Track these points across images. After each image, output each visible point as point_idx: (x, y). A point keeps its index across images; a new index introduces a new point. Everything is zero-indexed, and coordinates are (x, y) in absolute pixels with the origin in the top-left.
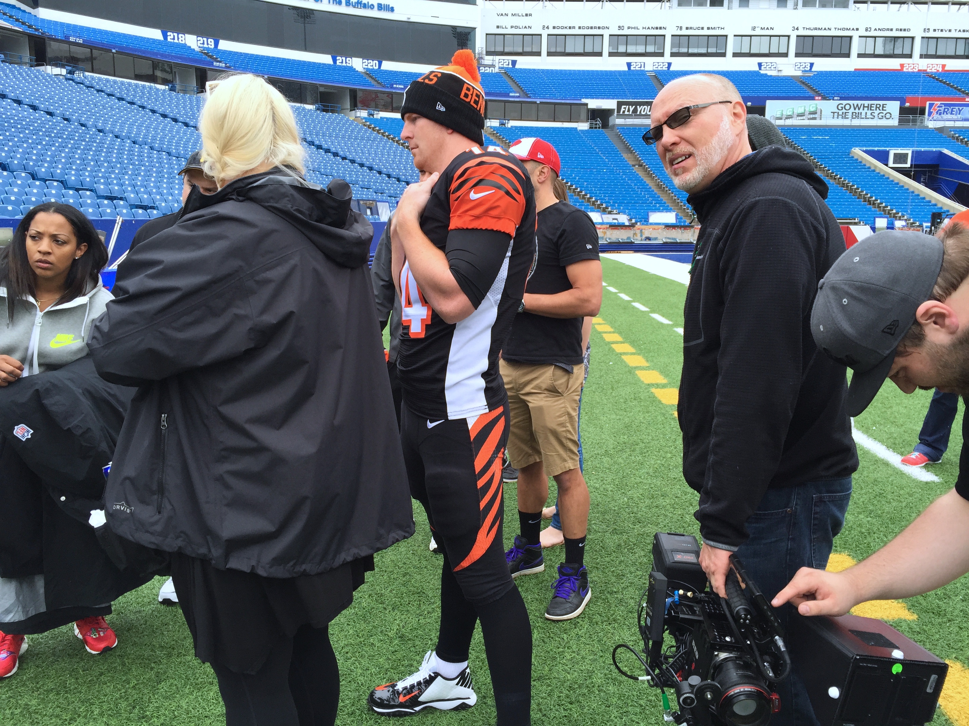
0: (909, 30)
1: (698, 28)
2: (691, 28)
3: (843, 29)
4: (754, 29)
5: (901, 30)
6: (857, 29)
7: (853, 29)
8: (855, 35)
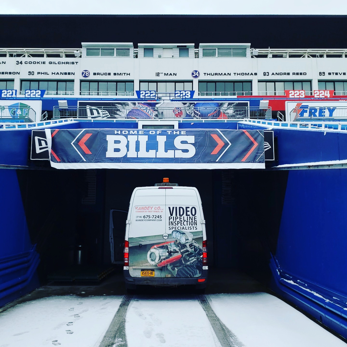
0: (305, 74)
1: (105, 74)
2: (98, 74)
3: (243, 74)
4: (158, 74)
5: (297, 74)
6: (256, 74)
7: (252, 74)
8: (255, 79)
